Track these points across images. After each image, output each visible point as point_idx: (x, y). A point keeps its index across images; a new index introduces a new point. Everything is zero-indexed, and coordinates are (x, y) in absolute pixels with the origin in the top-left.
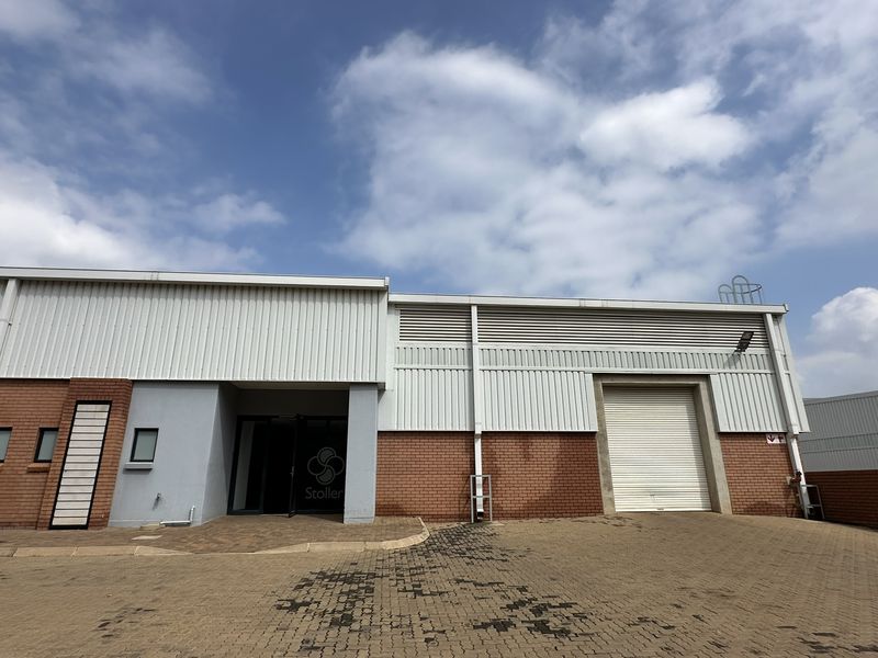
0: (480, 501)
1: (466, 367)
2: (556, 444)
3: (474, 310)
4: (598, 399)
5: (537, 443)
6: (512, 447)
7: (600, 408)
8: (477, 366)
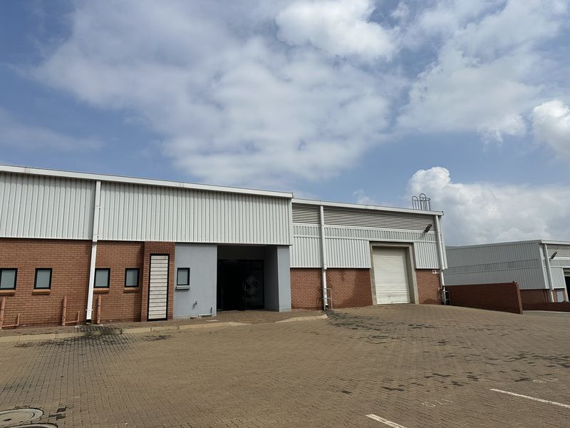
0: (326, 301)
1: (318, 237)
2: (354, 273)
3: (322, 208)
4: (371, 253)
5: (347, 273)
6: (337, 275)
7: (372, 257)
8: (324, 237)
